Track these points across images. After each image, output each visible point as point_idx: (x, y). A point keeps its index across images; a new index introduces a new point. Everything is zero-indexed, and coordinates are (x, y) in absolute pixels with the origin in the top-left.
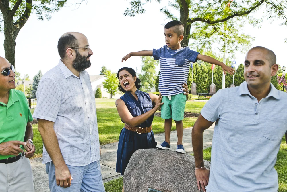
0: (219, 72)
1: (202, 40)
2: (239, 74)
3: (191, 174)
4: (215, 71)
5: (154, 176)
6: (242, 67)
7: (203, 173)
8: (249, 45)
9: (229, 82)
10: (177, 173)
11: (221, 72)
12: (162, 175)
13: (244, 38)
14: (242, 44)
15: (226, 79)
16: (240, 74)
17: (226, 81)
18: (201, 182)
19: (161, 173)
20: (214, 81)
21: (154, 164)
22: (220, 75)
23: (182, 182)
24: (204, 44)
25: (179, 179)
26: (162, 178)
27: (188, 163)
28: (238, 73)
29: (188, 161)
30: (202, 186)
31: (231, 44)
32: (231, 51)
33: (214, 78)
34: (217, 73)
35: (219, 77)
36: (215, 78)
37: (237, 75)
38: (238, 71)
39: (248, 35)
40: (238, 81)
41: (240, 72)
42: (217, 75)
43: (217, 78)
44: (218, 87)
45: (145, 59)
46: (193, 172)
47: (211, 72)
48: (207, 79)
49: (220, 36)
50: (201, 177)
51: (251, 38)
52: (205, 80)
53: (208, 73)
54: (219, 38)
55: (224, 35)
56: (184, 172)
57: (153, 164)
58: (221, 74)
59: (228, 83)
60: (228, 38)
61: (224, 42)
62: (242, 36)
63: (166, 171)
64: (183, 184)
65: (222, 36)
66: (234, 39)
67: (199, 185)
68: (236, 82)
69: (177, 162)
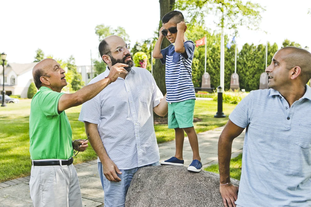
0: (215, 56)
1: (192, 11)
2: (243, 58)
3: (215, 192)
4: (209, 54)
5: (169, 197)
6: (248, 48)
7: (230, 190)
8: (258, 18)
9: (229, 70)
10: (197, 192)
11: (217, 56)
12: (180, 196)
13: (251, 8)
14: (249, 16)
15: (225, 66)
16: (245, 58)
17: (225, 68)
18: (228, 201)
19: (178, 193)
20: (207, 69)
21: (168, 183)
22: (216, 60)
23: (205, 202)
24: (194, 17)
25: (201, 199)
26: (179, 199)
27: (210, 180)
28: (241, 57)
29: (209, 177)
30: (229, 205)
31: (233, 16)
32: (234, 26)
33: (207, 64)
34: (211, 56)
35: (214, 64)
36: (210, 65)
37: (240, 60)
38: (242, 54)
39: (257, 3)
40: (242, 68)
41: (245, 55)
42: (212, 60)
43: (212, 64)
44: (214, 78)
45: (103, 37)
46: (217, 190)
47: (203, 57)
48: (198, 66)
49: (217, 4)
50: (228, 194)
51: (260, 7)
52: (195, 68)
53: (198, 58)
54: (216, 7)
55: (222, 2)
56: (206, 191)
57: (166, 184)
58: (217, 58)
59: (227, 71)
60: (229, 8)
61: (221, 12)
62: (248, 5)
63: (184, 191)
64: (206, 204)
65: (220, 5)
66: (237, 9)
67: (225, 204)
68: (239, 70)
69: (196, 179)
